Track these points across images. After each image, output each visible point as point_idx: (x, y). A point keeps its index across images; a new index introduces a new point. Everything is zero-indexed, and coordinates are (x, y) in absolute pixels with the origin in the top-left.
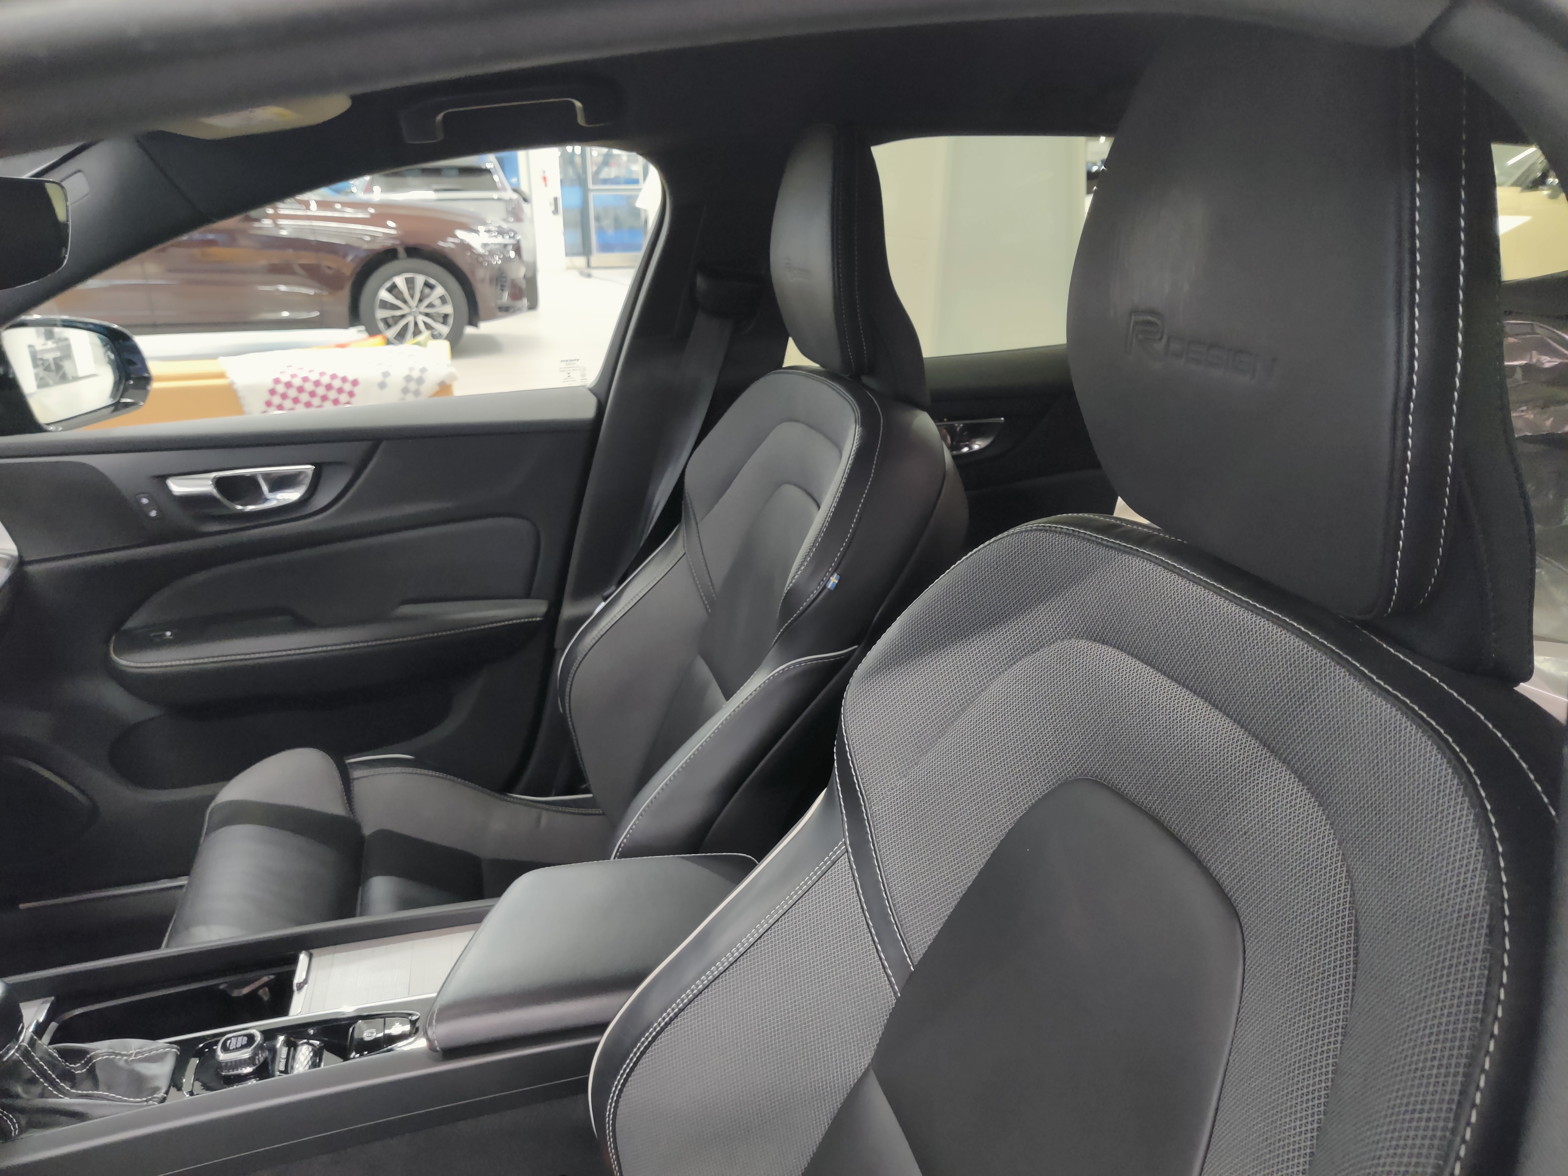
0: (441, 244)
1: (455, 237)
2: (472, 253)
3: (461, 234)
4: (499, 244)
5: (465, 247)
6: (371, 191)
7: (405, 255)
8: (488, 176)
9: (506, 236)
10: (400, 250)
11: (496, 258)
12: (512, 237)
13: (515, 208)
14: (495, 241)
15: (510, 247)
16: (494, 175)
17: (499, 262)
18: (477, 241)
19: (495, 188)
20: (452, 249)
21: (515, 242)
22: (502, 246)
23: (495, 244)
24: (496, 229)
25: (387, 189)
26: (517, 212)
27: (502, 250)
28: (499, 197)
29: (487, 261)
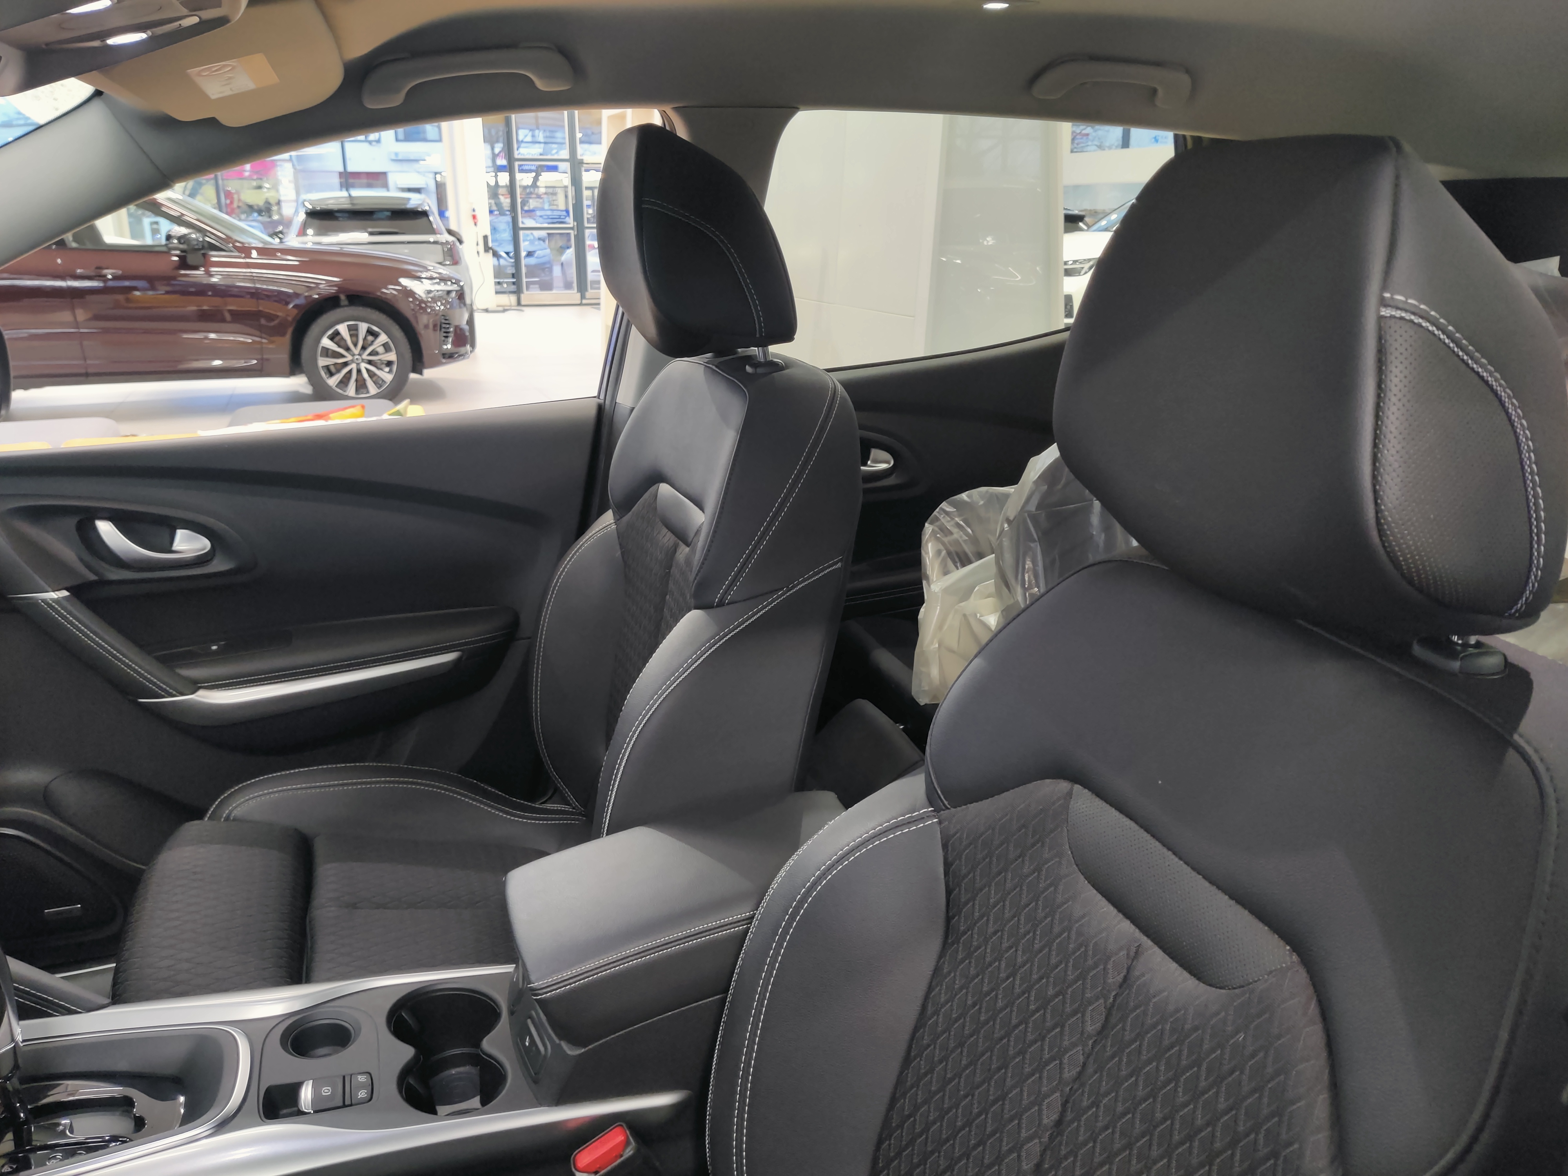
0: (384, 291)
1: (399, 284)
2: (415, 299)
3: (404, 281)
4: (441, 291)
5: (410, 293)
7: (347, 302)
8: (424, 219)
9: (449, 283)
10: (343, 297)
11: (439, 304)
12: (454, 283)
13: (450, 250)
14: (437, 287)
15: (453, 294)
16: (431, 218)
17: (442, 308)
18: (420, 288)
19: (433, 231)
20: (395, 295)
21: (458, 288)
22: (445, 293)
23: (438, 291)
24: (435, 275)
25: (320, 232)
26: (452, 256)
27: (445, 297)
28: (435, 240)
29: (430, 307)
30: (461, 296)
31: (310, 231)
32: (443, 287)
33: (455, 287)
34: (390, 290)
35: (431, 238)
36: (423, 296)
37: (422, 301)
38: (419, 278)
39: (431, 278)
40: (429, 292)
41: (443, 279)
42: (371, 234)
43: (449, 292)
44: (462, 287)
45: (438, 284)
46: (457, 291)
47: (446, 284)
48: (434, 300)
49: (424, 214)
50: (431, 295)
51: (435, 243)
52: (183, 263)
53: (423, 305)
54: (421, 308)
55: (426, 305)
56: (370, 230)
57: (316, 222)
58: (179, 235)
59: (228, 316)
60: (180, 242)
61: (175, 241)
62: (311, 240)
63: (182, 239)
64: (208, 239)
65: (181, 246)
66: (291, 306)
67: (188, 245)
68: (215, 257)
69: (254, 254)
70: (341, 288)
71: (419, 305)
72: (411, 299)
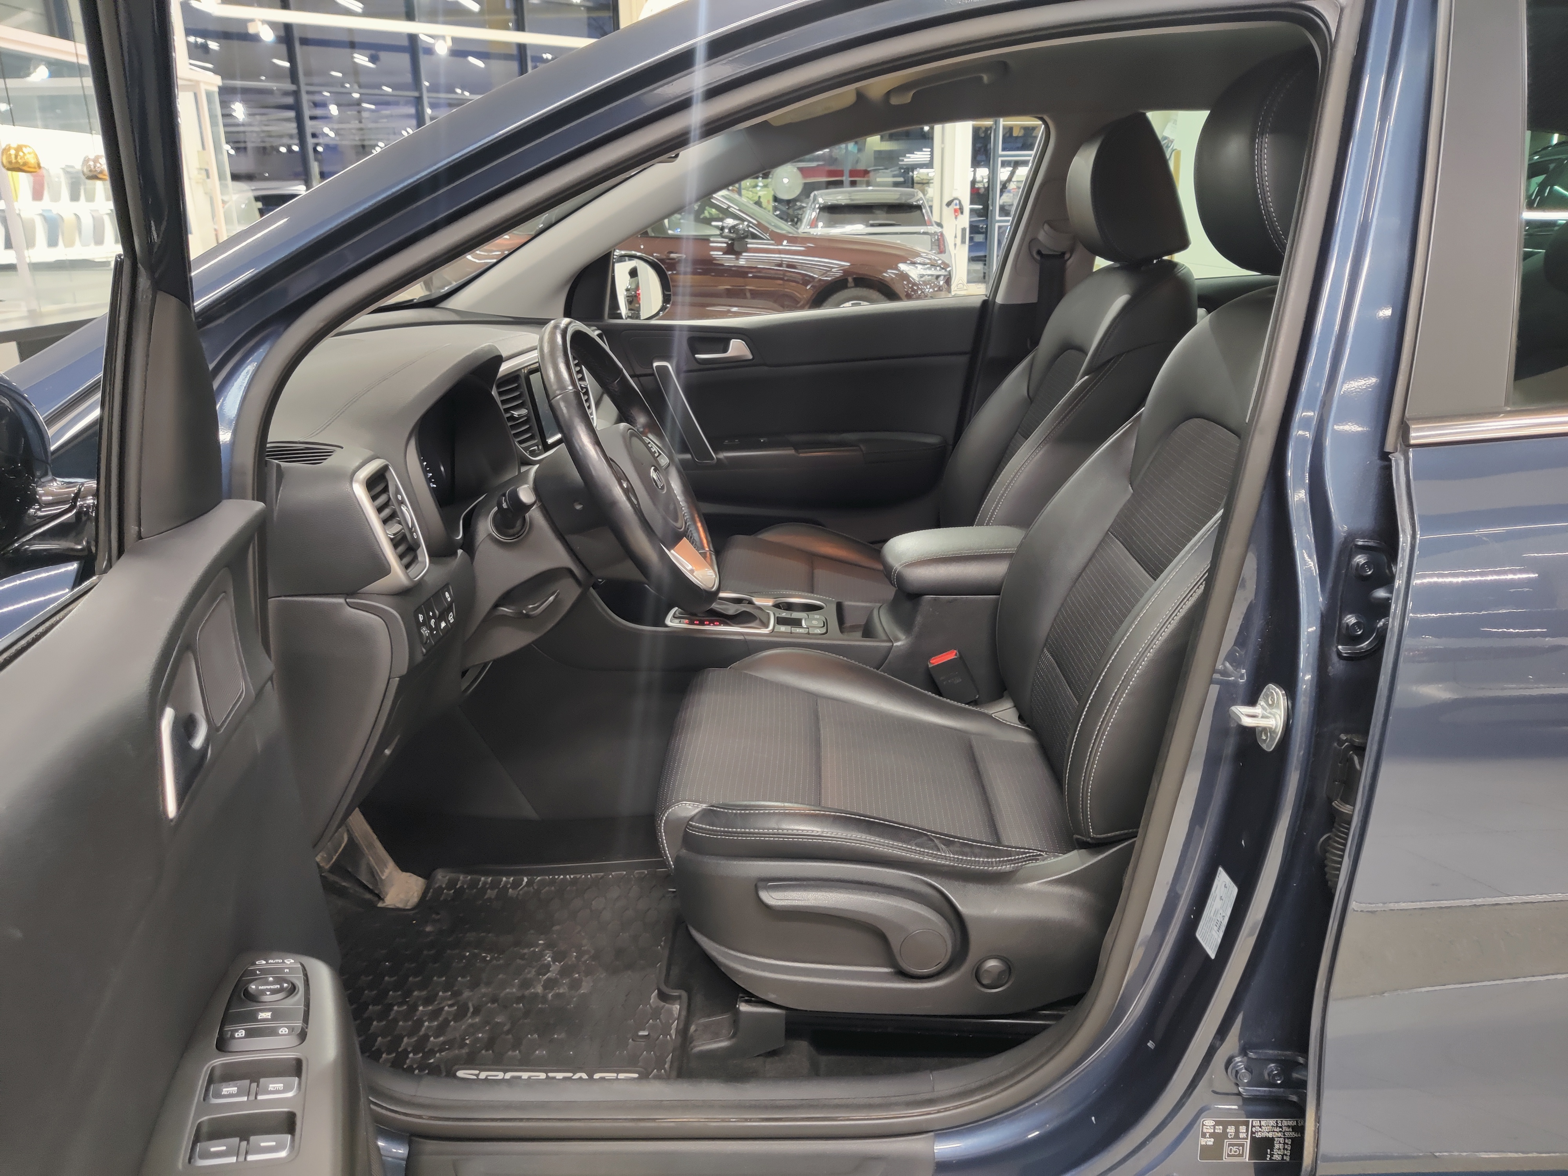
0: (885, 274)
1: (897, 268)
2: (909, 282)
3: (903, 267)
4: (932, 275)
5: (905, 276)
6: (816, 226)
7: (853, 285)
8: (919, 212)
9: (938, 268)
10: (850, 279)
11: (928, 287)
12: (943, 268)
13: (938, 240)
14: (929, 272)
15: (942, 278)
16: (924, 211)
17: (931, 290)
18: (914, 272)
19: (923, 223)
20: (892, 279)
21: (946, 273)
22: (935, 277)
23: (929, 275)
24: (929, 261)
25: (831, 224)
26: (939, 244)
27: (934, 280)
28: (926, 231)
29: (921, 289)
30: (948, 281)
31: (820, 224)
32: (933, 272)
33: (943, 272)
34: (889, 274)
35: (922, 229)
36: (917, 279)
37: (914, 284)
38: (913, 263)
39: (924, 264)
40: (922, 276)
41: (933, 265)
42: (872, 225)
43: (938, 277)
44: (950, 272)
45: (929, 269)
46: (945, 276)
47: (935, 269)
48: (925, 283)
49: (919, 207)
50: (922, 279)
51: (925, 233)
52: (730, 250)
53: (915, 288)
54: (913, 290)
55: (918, 288)
56: (871, 222)
57: (826, 215)
58: (730, 225)
59: (748, 295)
60: (730, 232)
61: (726, 231)
62: (821, 230)
63: (733, 229)
64: (751, 229)
65: (731, 235)
66: (808, 287)
67: (737, 234)
68: (752, 244)
69: (785, 243)
70: (846, 272)
71: (912, 288)
72: (905, 283)
